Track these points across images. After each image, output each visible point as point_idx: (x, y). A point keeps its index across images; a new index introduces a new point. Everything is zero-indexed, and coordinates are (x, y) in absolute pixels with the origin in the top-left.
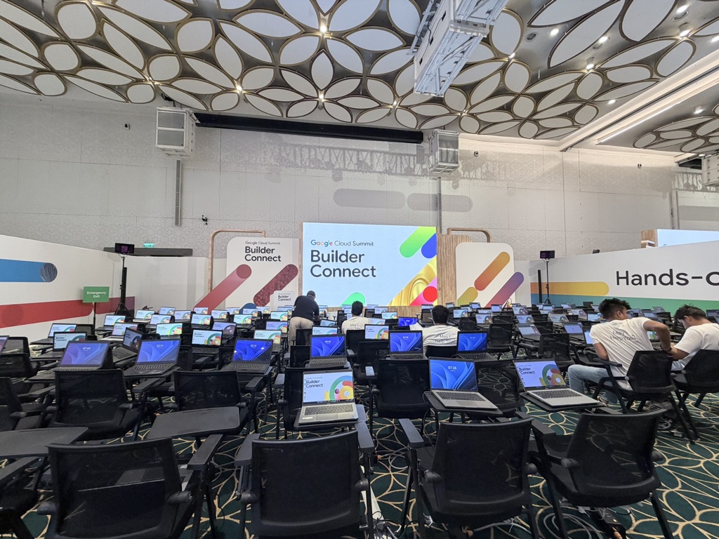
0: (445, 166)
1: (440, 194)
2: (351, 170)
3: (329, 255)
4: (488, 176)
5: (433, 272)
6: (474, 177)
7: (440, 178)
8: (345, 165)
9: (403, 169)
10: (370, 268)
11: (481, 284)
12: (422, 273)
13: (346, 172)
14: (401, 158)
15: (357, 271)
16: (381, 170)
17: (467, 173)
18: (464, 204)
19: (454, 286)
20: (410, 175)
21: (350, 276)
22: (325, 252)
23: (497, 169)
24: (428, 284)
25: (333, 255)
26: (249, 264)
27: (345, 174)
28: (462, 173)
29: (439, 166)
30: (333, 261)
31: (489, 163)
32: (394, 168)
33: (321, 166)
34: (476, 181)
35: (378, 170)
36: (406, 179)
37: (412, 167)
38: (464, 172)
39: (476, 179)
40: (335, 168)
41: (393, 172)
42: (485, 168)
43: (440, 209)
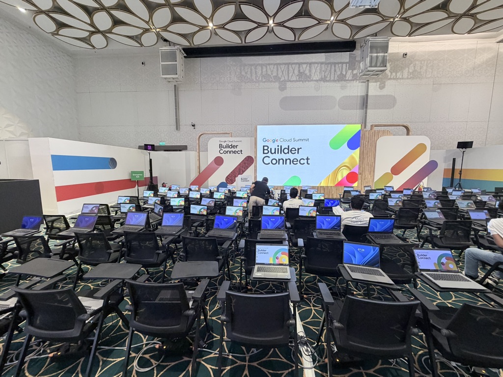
0: (374, 70)
1: (367, 95)
2: (293, 81)
3: (275, 149)
4: (414, 75)
5: (356, 161)
6: (401, 77)
7: (368, 81)
8: (289, 76)
9: (336, 76)
10: (305, 158)
11: (397, 170)
12: (346, 161)
13: (290, 83)
14: (335, 67)
15: (296, 160)
16: (317, 79)
17: (394, 74)
18: (389, 102)
19: (373, 171)
20: (342, 81)
21: (290, 164)
22: (273, 146)
23: (425, 68)
24: (350, 170)
25: (278, 149)
26: (222, 156)
27: (289, 84)
28: (389, 74)
29: (369, 71)
30: (278, 153)
31: (417, 62)
32: (329, 76)
33: (271, 80)
34: (402, 81)
35: (315, 79)
36: (338, 84)
37: (344, 73)
38: (392, 73)
39: (402, 79)
40: (281, 80)
41: (327, 79)
42: (413, 68)
43: (366, 108)
